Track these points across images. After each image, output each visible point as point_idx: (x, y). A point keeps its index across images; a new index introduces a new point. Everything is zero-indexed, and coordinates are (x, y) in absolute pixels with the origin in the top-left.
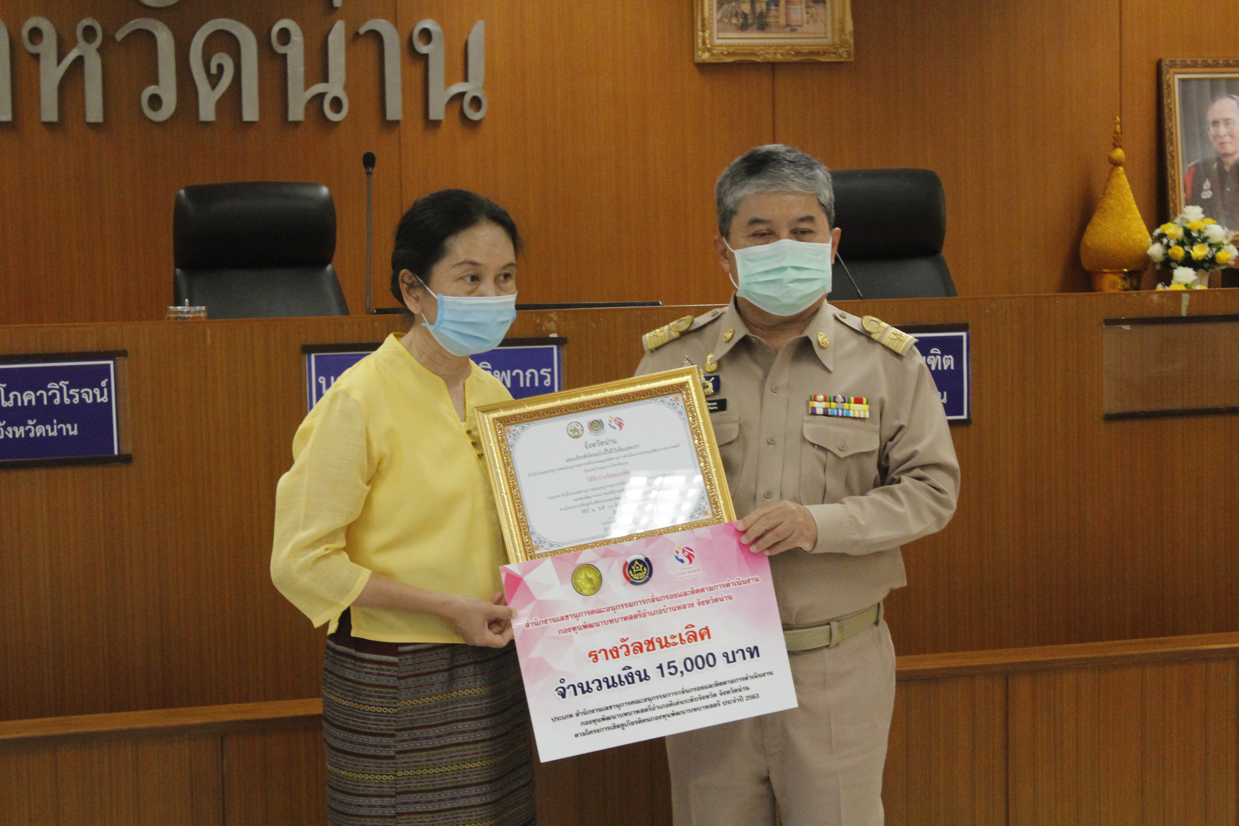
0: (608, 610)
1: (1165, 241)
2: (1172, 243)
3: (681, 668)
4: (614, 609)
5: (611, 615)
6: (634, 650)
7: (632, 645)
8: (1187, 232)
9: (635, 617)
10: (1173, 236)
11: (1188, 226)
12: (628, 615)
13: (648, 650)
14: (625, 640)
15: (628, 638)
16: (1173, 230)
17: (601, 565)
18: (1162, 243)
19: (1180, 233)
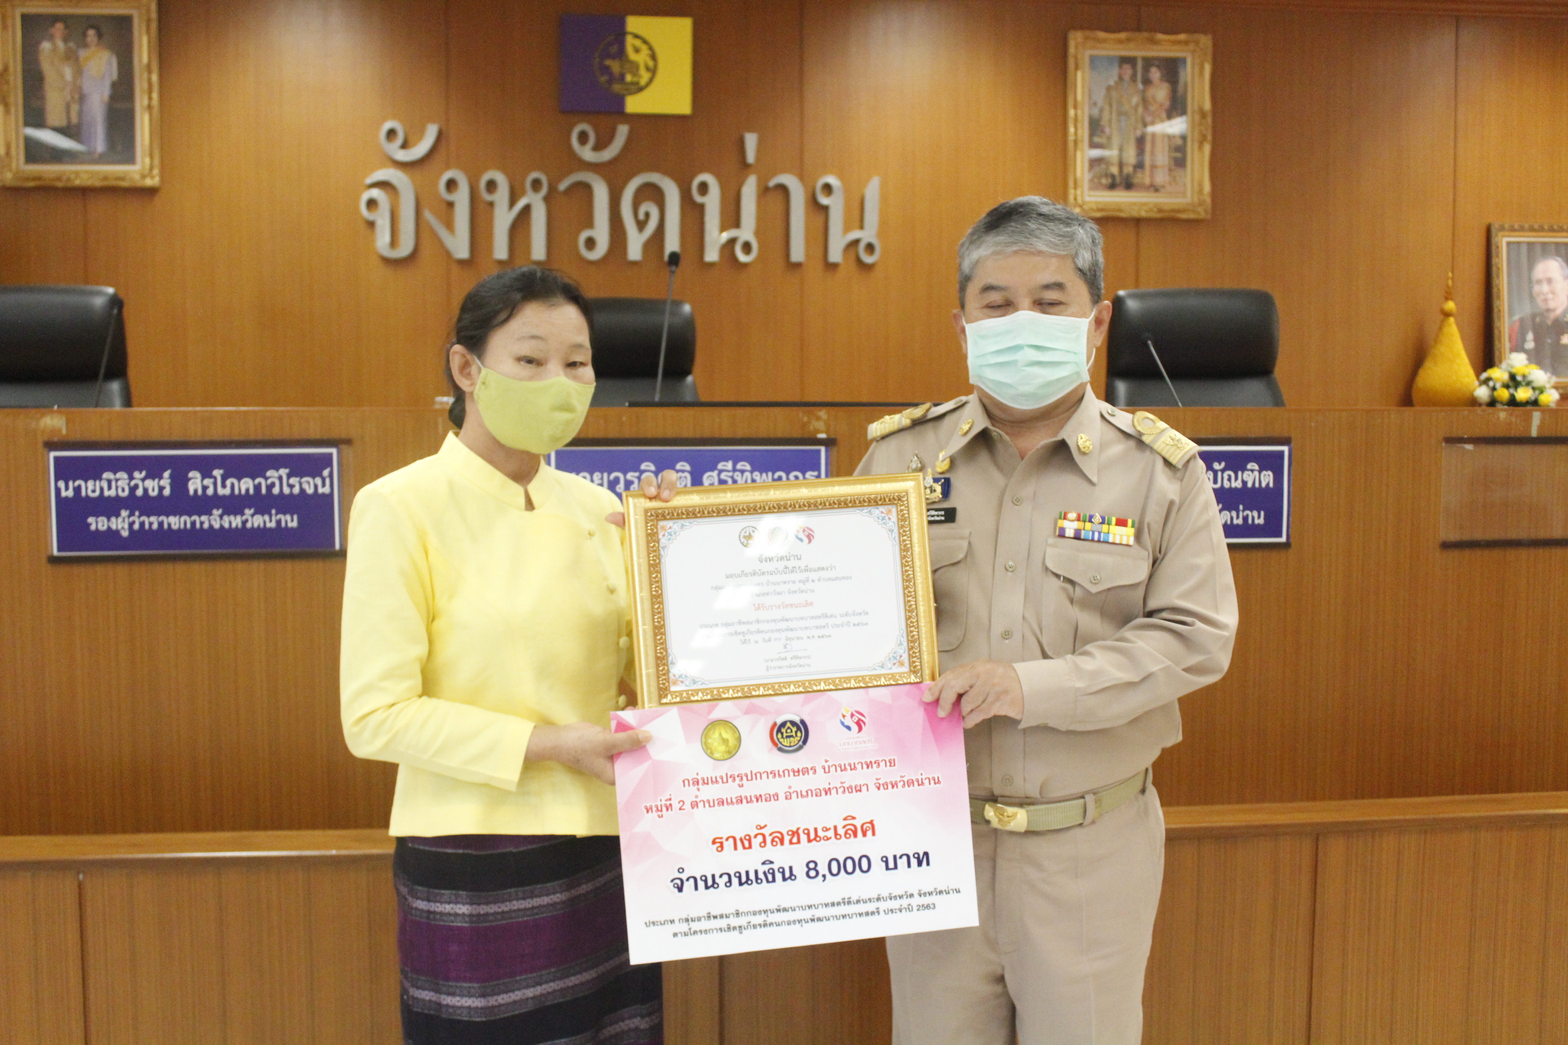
1: (1491, 384)
2: (1498, 386)
8: (1513, 377)
10: (1497, 380)
11: (1514, 371)
16: (1498, 374)
18: (1488, 385)
19: (1505, 377)
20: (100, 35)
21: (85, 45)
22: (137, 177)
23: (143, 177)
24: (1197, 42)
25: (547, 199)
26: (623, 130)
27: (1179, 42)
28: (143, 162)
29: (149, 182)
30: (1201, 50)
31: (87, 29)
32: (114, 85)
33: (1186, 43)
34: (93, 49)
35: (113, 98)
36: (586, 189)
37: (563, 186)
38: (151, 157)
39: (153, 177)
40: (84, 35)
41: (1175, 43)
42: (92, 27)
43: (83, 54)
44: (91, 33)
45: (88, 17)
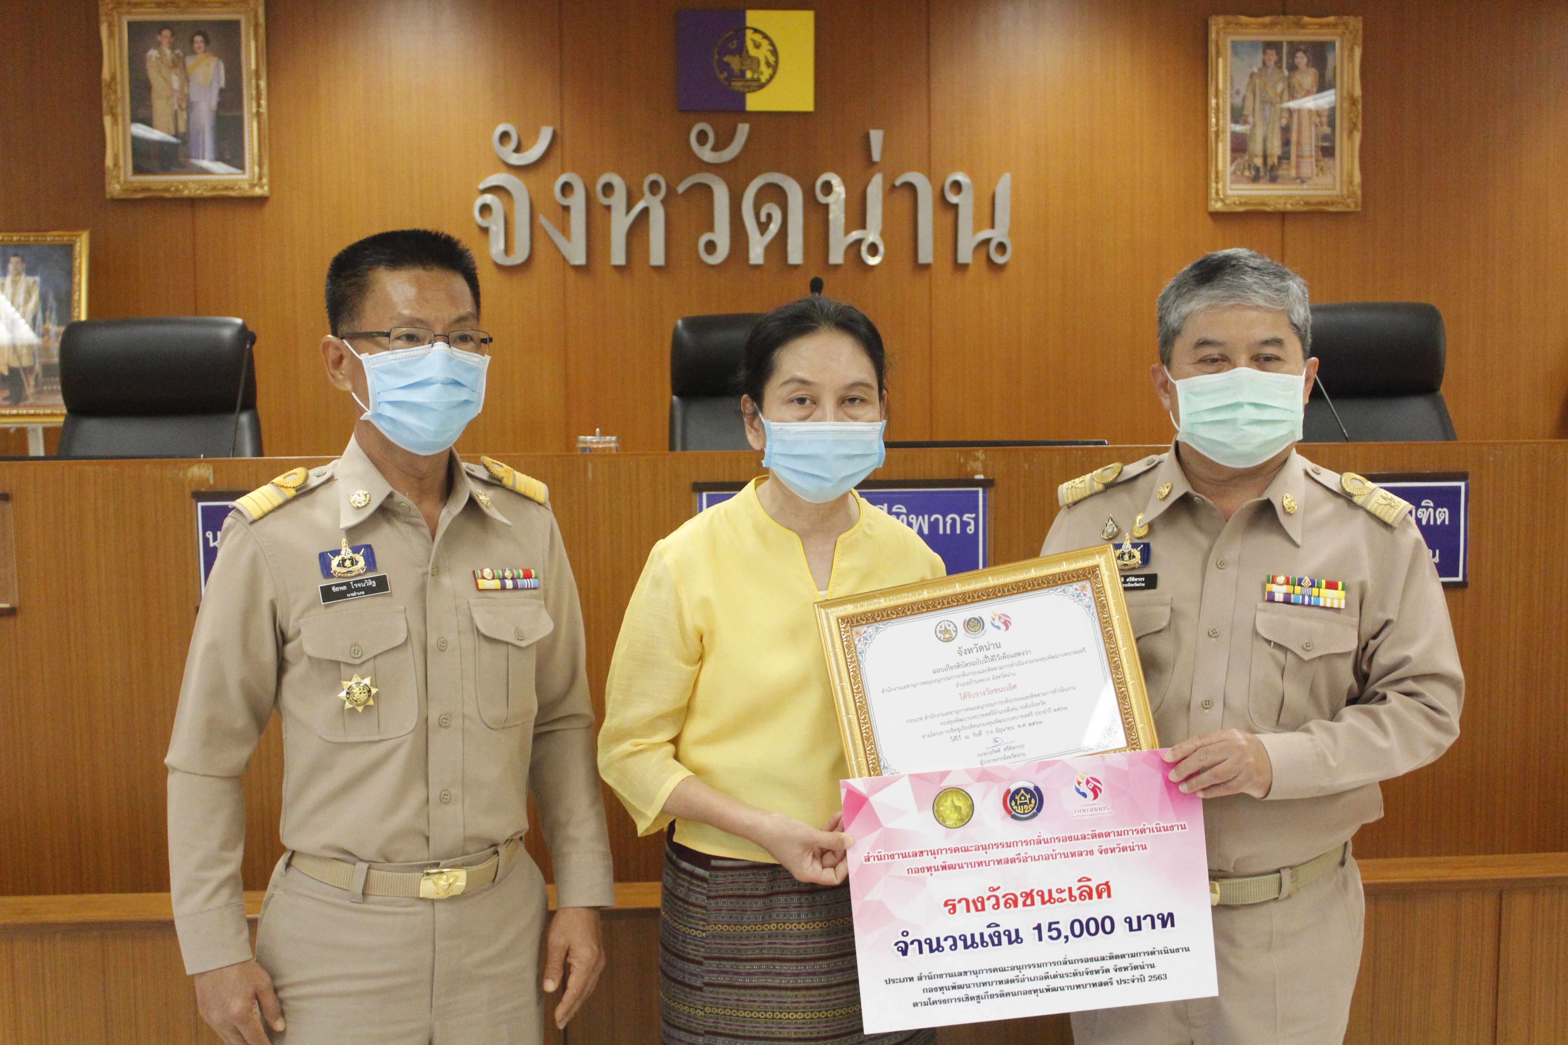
0: (977, 849)
3: (1066, 931)
4: (984, 848)
5: (981, 856)
6: (1006, 903)
7: (1004, 896)
9: (1013, 861)
12: (1002, 857)
13: (1025, 904)
14: (994, 890)
15: (999, 888)
17: (975, 791)
20: (207, 41)
21: (193, 52)
22: (246, 186)
23: (253, 186)
24: (1346, 25)
25: (664, 202)
26: (743, 130)
27: (1328, 25)
28: (253, 172)
29: (258, 191)
30: (1351, 32)
31: (193, 36)
32: (222, 92)
33: (1335, 25)
34: (200, 56)
35: (221, 105)
36: (706, 190)
37: (681, 189)
38: (261, 166)
39: (262, 187)
40: (192, 41)
41: (1321, 26)
42: (199, 33)
43: (190, 61)
44: (198, 39)
45: (195, 23)
